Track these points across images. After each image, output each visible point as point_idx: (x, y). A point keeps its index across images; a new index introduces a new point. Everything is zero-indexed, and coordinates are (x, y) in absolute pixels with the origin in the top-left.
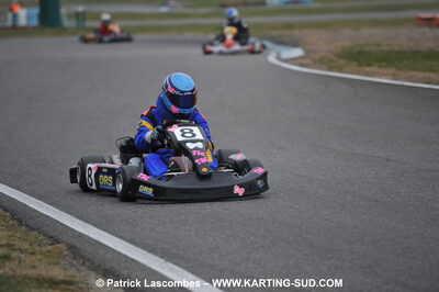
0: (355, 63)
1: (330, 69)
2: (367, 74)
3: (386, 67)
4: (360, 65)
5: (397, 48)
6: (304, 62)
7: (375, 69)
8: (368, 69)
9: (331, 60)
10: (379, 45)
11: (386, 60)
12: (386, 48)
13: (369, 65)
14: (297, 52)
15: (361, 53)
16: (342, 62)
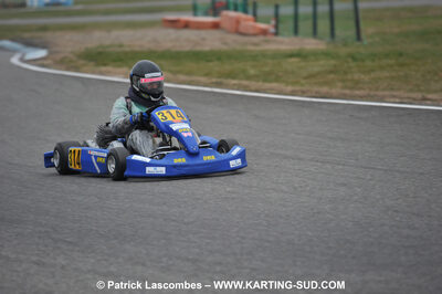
0: (92, 63)
1: (68, 69)
2: (101, 73)
3: (119, 66)
4: (98, 65)
5: (137, 49)
6: (45, 62)
7: (109, 68)
8: (103, 69)
9: (71, 61)
10: (121, 46)
11: (121, 60)
12: (127, 49)
13: (105, 65)
14: (41, 53)
15: (100, 53)
16: (81, 62)
